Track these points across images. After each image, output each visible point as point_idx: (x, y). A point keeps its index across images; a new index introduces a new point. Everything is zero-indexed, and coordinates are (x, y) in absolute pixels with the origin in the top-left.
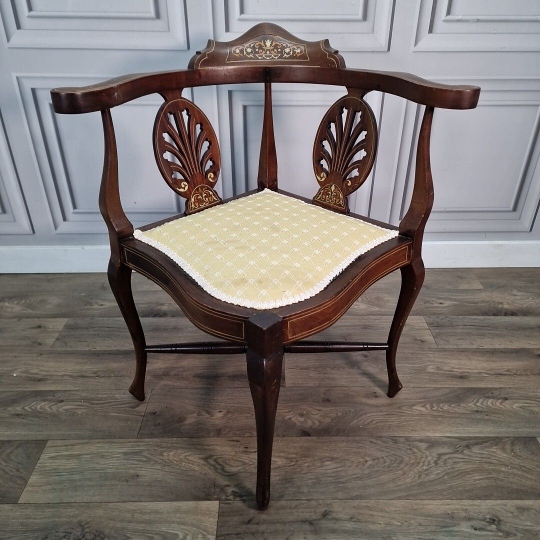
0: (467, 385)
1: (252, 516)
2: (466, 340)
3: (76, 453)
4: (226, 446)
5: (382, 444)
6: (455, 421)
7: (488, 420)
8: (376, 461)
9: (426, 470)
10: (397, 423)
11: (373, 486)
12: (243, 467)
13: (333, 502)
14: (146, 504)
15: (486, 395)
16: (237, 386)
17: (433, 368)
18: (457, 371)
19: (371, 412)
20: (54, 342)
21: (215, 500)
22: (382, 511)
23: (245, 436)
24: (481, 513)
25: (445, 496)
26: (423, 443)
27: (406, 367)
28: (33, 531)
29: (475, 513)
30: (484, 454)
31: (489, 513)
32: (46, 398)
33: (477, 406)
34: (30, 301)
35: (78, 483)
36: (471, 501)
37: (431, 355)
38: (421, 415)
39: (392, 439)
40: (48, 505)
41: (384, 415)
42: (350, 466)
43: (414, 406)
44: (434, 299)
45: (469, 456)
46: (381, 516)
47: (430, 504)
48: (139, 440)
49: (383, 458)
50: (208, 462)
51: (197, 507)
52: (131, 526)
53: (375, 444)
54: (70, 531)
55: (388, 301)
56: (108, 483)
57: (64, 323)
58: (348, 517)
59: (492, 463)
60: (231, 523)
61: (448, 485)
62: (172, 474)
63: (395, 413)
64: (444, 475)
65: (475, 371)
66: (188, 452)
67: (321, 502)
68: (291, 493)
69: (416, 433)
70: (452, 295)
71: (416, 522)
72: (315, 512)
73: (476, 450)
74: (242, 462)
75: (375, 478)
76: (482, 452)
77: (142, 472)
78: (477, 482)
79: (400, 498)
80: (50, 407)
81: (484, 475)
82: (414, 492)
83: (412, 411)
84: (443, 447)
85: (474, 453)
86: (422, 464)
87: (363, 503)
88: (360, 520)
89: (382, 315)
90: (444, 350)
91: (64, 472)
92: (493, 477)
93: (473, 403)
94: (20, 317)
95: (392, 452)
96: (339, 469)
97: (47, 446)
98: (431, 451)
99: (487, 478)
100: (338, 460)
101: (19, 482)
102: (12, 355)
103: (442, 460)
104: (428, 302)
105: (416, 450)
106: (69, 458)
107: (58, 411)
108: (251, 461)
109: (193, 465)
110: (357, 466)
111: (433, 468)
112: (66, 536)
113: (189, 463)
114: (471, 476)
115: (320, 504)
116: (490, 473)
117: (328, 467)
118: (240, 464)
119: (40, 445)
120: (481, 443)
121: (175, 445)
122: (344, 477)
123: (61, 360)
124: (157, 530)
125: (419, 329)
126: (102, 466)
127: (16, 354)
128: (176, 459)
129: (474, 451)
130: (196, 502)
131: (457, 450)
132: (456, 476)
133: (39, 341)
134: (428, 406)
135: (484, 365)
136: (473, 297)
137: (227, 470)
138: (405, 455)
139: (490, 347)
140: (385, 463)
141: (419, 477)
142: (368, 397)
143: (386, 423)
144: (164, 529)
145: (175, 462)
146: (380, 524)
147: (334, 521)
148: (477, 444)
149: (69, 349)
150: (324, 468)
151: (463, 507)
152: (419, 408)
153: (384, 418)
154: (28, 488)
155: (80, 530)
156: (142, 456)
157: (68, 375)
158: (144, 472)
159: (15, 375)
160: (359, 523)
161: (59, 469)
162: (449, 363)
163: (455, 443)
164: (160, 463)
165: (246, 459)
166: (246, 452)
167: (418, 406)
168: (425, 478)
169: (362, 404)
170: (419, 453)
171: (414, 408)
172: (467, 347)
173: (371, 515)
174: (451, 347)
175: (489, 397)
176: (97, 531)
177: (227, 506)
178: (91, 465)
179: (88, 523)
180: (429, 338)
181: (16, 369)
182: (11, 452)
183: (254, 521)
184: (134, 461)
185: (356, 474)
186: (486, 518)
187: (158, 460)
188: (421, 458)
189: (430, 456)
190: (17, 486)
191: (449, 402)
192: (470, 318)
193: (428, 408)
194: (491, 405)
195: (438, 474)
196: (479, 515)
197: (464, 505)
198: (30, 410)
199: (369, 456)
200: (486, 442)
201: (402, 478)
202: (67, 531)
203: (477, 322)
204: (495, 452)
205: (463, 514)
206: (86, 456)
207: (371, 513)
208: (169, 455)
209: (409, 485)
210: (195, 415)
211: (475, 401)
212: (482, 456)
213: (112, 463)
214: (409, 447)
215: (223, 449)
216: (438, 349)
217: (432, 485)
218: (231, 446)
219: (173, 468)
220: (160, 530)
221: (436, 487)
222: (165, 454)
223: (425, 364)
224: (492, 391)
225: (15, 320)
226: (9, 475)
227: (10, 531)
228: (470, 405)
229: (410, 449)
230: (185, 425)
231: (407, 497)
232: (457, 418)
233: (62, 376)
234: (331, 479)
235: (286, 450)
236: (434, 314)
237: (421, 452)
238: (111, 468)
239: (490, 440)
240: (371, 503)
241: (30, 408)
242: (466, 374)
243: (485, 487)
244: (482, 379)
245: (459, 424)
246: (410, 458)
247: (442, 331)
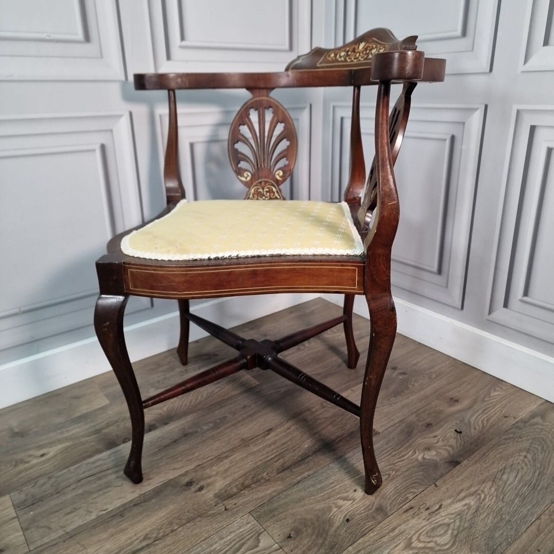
2: (80, 508)
44: (32, 452)
70: (62, 433)
104: (22, 461)
135: (108, 545)
172: (80, 523)
174: (54, 536)
180: (15, 536)
203: (100, 466)
236: (29, 481)
247: (39, 510)
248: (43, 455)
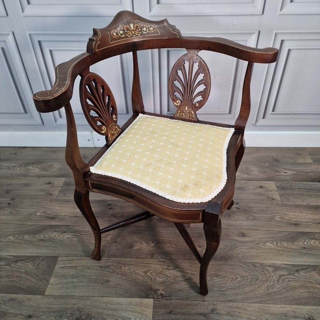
0: (299, 230)
1: (172, 309)
2: (300, 198)
3: (74, 265)
4: (157, 265)
5: (246, 267)
6: (291, 254)
7: (310, 254)
8: (243, 278)
9: (272, 285)
10: (256, 254)
11: (240, 294)
12: (167, 278)
13: (218, 303)
14: (113, 299)
15: (310, 237)
16: (162, 226)
17: (278, 218)
18: (293, 220)
19: (241, 246)
20: (59, 193)
21: (151, 298)
22: (245, 310)
23: (167, 258)
24: (303, 314)
25: (282, 302)
26: (271, 268)
27: (262, 216)
28: (54, 312)
29: (299, 314)
30: (307, 276)
31: (307, 314)
32: (56, 230)
33: (305, 244)
34: (44, 165)
35: (76, 284)
36: (297, 306)
37: (278, 209)
38: (271, 249)
39: (252, 265)
40: (61, 297)
41: (248, 248)
42: (227, 281)
43: (266, 243)
44: (281, 170)
45: (297, 277)
46: (245, 313)
47: (273, 307)
48: (109, 259)
49: (247, 276)
50: (147, 274)
51: (141, 302)
52: (106, 312)
53: (243, 267)
54: (73, 313)
55: (253, 171)
56: (92, 284)
57: (63, 181)
58: (226, 313)
59: (312, 282)
60: (160, 313)
61: (284, 295)
62: (127, 281)
63: (255, 247)
64: (283, 289)
65: (304, 220)
66: (136, 267)
67: (211, 302)
68: (194, 296)
69: (267, 261)
70: (293, 167)
71: (265, 318)
72: (207, 309)
73: (302, 273)
74: (166, 275)
75: (242, 289)
76: (306, 275)
77: (110, 279)
78: (302, 294)
79: (256, 303)
80: (59, 236)
81: (306, 290)
82: (264, 299)
83: (265, 246)
84: (283, 271)
85: (301, 275)
86: (269, 281)
87: (235, 304)
88: (232, 315)
89: (249, 180)
90: (286, 205)
91: (69, 277)
92: (311, 291)
93: (302, 242)
94: (39, 176)
95: (252, 273)
96: (221, 282)
97: (58, 260)
98: (275, 273)
99: (308, 292)
100: (220, 277)
101: (45, 282)
102: (35, 201)
103: (281, 279)
104: (278, 171)
105: (266, 272)
106: (70, 268)
107: (63, 238)
108: (171, 275)
109: (139, 276)
110: (232, 281)
111: (276, 284)
112: (71, 316)
113: (136, 275)
114: (298, 290)
115: (210, 304)
116: (309, 289)
117: (215, 281)
118: (165, 276)
119: (55, 259)
120: (305, 269)
121: (128, 263)
122: (224, 287)
123: (63, 205)
124: (120, 315)
125: (271, 191)
126: (89, 274)
127: (38, 201)
128: (129, 272)
129: (301, 274)
130: (141, 299)
131: (291, 273)
132: (289, 290)
133: (50, 192)
134: (275, 243)
135: (310, 216)
136: (305, 169)
137: (158, 280)
138: (260, 275)
139: (315, 204)
140: (248, 279)
141: (268, 289)
142: (239, 236)
143: (249, 254)
144: (124, 314)
145: (128, 274)
146: (244, 318)
147: (218, 315)
148: (303, 269)
149: (67, 198)
150: (213, 281)
151: (293, 309)
152: (269, 244)
153: (248, 250)
154: (49, 286)
155: (78, 312)
156: (110, 268)
157: (67, 215)
158: (112, 279)
159: (38, 214)
160: (232, 317)
161: (65, 275)
162: (289, 215)
163: (290, 268)
164: (120, 274)
165: (168, 274)
166: (168, 269)
167: (269, 243)
168: (271, 290)
169: (235, 240)
170: (268, 274)
171: (266, 244)
172: (300, 203)
173: (239, 312)
174: (290, 203)
175: (312, 239)
176: (88, 314)
177: (158, 302)
178: (83, 273)
179: (83, 309)
180: (277, 197)
181: (39, 211)
182: (39, 263)
183: (173, 313)
184: (106, 272)
185: (231, 286)
186: (306, 318)
187: (119, 272)
188: (269, 277)
189: (275, 276)
190: (43, 284)
191: (287, 241)
192: (303, 184)
193: (275, 245)
194: (313, 244)
195: (279, 288)
196: (301, 315)
197: (293, 308)
198: (48, 237)
199: (239, 274)
200: (309, 268)
201: (258, 290)
202: (72, 313)
203: (308, 187)
204: (313, 275)
205: (292, 314)
206: (80, 267)
207: (239, 311)
208: (125, 269)
209: (261, 294)
210: (139, 244)
211: (303, 241)
212: (306, 277)
213: (94, 272)
214: (262, 270)
215: (155, 267)
216: (282, 205)
217: (275, 295)
218: (159, 265)
219: (128, 277)
220: (122, 315)
221: (277, 297)
222: (123, 268)
223: (274, 215)
224: (314, 235)
225: (36, 178)
226: (39, 277)
227: (42, 312)
228: (300, 243)
229: (263, 271)
230: (133, 250)
231: (260, 302)
232: (292, 252)
233: (64, 216)
234: (217, 288)
235: (191, 269)
236: (281, 180)
237: (269, 273)
238: (94, 276)
239: (311, 267)
240: (240, 305)
241: (48, 236)
242: (298, 222)
243: (306, 298)
244: (308, 226)
245: (293, 256)
246: (263, 277)
247: (285, 192)
248: (285, 173)
